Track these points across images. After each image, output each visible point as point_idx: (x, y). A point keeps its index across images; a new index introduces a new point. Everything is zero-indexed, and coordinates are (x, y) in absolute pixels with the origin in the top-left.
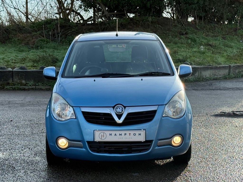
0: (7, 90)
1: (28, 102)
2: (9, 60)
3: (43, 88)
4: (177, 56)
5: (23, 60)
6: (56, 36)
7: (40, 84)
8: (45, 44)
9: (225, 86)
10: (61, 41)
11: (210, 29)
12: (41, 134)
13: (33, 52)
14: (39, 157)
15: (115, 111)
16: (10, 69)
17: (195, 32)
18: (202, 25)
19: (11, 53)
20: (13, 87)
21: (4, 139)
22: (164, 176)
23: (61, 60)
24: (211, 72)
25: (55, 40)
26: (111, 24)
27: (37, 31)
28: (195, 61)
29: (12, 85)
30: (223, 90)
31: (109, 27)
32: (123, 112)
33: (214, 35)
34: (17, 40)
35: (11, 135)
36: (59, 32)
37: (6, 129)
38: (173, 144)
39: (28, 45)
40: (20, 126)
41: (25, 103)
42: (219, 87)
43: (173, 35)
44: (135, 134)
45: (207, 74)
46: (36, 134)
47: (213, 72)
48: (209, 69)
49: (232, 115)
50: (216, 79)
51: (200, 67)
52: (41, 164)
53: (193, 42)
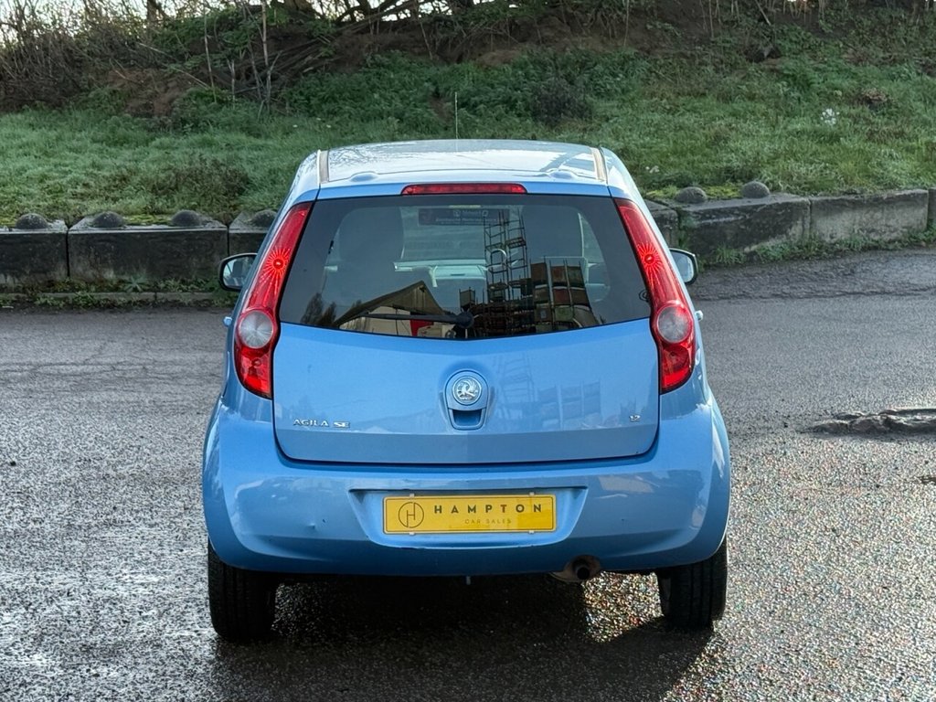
0: (43, 308)
1: (108, 368)
2: (64, 183)
3: (186, 298)
4: (722, 154)
5: (117, 186)
6: (256, 78)
7: (172, 282)
8: (212, 112)
9: (904, 279)
10: (275, 96)
11: (872, 30)
13: (160, 146)
16: (59, 226)
17: (810, 48)
18: (842, 14)
20: (67, 298)
23: (261, 185)
24: (855, 220)
25: (251, 94)
26: (472, 23)
27: (186, 57)
28: (792, 177)
29: (65, 291)
30: (897, 295)
31: (465, 35)
33: (887, 55)
34: (106, 93)
36: (267, 64)
41: (95, 373)
42: (881, 284)
43: (722, 62)
45: (838, 227)
47: (864, 219)
48: (845, 206)
49: (878, 427)
50: (873, 248)
51: (811, 201)
52: (39, 689)
53: (798, 88)
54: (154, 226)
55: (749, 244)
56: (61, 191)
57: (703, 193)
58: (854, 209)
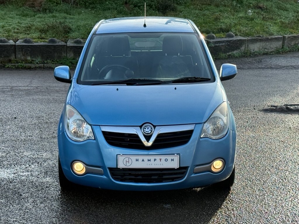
0: (9, 68)
1: (35, 88)
2: (11, 28)
4: (219, 24)
5: (28, 30)
7: (49, 61)
8: (54, 6)
9: (277, 64)
10: (74, 2)
12: (52, 140)
13: (39, 17)
14: (50, 177)
15: (143, 131)
16: (11, 42)
19: (12, 18)
20: (16, 65)
21: (7, 148)
22: (201, 209)
23: (75, 30)
24: (260, 45)
25: (67, 1)
28: (241, 31)
29: (14, 63)
30: (275, 69)
32: (152, 132)
35: (15, 141)
37: (9, 131)
38: (213, 169)
39: (34, 8)
40: (27, 126)
41: (31, 90)
42: (270, 65)
44: (166, 160)
45: (255, 47)
46: (46, 140)
47: (263, 45)
48: (258, 41)
49: (284, 110)
50: (266, 54)
51: (248, 39)
52: (53, 189)
53: (239, 3)
54: (42, 43)
55: (229, 52)
56: (10, 31)
57: (215, 36)
58: (260, 42)
